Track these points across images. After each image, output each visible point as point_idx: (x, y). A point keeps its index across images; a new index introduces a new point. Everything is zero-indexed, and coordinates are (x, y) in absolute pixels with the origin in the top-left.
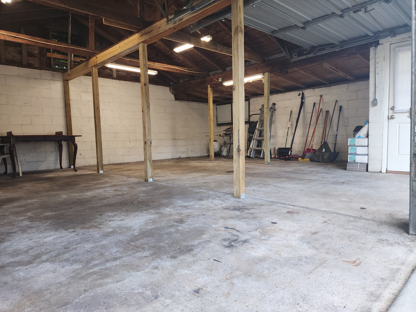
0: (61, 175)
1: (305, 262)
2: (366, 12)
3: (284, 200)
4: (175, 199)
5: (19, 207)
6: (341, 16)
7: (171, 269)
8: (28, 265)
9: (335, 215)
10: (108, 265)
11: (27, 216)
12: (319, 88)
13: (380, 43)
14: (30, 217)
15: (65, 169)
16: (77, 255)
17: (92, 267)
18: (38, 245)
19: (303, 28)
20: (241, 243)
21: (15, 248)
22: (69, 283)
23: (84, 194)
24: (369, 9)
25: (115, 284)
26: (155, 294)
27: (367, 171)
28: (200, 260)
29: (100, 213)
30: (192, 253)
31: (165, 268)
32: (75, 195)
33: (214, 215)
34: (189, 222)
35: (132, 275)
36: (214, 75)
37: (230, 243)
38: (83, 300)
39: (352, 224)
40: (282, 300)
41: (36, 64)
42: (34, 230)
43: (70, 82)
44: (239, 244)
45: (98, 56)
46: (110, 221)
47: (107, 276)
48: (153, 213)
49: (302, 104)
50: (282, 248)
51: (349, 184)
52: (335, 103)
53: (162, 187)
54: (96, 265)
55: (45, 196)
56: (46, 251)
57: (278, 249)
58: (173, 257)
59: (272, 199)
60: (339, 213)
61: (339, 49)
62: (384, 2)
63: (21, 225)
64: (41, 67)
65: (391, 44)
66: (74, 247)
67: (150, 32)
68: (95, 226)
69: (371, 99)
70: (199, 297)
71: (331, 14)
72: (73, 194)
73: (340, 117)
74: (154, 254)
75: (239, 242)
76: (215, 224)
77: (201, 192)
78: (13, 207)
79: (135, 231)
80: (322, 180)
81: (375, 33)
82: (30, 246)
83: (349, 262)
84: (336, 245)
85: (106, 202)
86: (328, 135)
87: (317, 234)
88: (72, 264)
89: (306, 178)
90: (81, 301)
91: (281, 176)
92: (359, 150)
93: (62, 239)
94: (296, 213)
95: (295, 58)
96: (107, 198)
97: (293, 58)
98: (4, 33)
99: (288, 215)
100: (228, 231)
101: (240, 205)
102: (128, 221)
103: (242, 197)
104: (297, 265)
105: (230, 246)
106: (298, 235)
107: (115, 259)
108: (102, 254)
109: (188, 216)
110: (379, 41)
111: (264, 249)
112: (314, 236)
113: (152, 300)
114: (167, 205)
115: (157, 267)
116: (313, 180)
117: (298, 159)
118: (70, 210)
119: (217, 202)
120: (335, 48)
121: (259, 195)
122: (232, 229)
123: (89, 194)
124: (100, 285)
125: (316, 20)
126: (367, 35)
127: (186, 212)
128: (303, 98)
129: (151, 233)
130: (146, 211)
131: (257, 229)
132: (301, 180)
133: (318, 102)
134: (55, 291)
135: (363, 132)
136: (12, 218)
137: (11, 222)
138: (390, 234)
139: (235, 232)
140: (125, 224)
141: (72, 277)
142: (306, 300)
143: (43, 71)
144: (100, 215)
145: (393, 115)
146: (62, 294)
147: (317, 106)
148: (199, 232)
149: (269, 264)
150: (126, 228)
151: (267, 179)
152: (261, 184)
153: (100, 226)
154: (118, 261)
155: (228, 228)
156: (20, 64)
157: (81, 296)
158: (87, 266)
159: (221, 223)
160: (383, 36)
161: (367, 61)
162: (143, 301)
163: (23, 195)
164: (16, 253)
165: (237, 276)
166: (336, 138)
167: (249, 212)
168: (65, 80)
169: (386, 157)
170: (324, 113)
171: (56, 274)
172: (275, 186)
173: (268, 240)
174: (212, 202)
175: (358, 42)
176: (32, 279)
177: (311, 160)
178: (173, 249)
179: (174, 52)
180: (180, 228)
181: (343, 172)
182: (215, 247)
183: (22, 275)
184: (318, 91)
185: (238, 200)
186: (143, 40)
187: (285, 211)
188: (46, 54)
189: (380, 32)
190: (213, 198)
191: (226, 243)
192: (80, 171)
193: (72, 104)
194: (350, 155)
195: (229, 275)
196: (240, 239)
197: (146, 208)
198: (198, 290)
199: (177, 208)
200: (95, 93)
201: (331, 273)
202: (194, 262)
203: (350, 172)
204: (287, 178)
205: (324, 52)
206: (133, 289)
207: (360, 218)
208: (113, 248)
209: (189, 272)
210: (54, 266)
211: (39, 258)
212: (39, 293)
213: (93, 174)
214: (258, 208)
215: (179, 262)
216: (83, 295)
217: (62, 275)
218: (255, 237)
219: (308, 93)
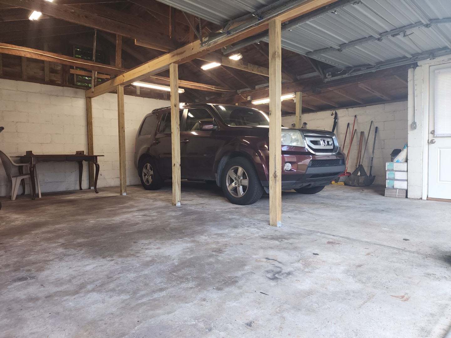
0: (83, 197)
1: (353, 296)
2: (404, 36)
3: (323, 229)
4: (208, 226)
5: (49, 232)
6: (379, 39)
7: (219, 301)
8: (75, 295)
9: (378, 246)
10: (156, 296)
11: (59, 242)
12: (353, 108)
13: (419, 65)
14: (63, 244)
15: (85, 190)
16: (122, 285)
17: (139, 297)
18: (80, 274)
19: (339, 50)
20: (285, 275)
21: (57, 276)
22: (121, 314)
23: (112, 219)
24: (408, 33)
25: (166, 315)
26: (208, 326)
27: (407, 197)
28: (247, 292)
29: (135, 241)
30: (237, 284)
31: (213, 300)
32: (104, 220)
33: (252, 245)
34: (228, 252)
35: (181, 307)
36: (242, 93)
37: (274, 275)
38: (138, 331)
39: (397, 256)
40: (335, 334)
41: (58, 81)
42: (71, 258)
43: (93, 100)
44: (283, 276)
45: (125, 74)
46: (147, 249)
47: (156, 307)
48: (189, 241)
49: (335, 124)
50: (327, 281)
51: (388, 212)
52: (370, 124)
53: (192, 212)
54: (143, 296)
55: (72, 221)
56: (90, 280)
57: (323, 282)
58: (219, 289)
59: (310, 228)
60: (381, 244)
61: (375, 70)
62: (423, 27)
63: (56, 252)
64: (63, 83)
65: (430, 66)
66: (117, 276)
67: (182, 53)
68: (132, 255)
69: (410, 122)
70: (252, 330)
71: (369, 37)
72: (101, 219)
73: (376, 139)
74: (199, 285)
75: (283, 274)
76: (255, 255)
77: (234, 218)
78: (43, 233)
79: (175, 261)
80: (360, 207)
81: (413, 55)
82: (72, 275)
83: (397, 297)
84: (382, 279)
85: (136, 228)
86: (363, 157)
87: (362, 266)
88: (119, 294)
89: (343, 205)
90: (137, 332)
91: (315, 201)
92: (398, 175)
93: (103, 268)
94: (337, 244)
95: (329, 78)
96: (138, 223)
97: (326, 78)
98: (31, 51)
99: (329, 246)
100: (270, 262)
101: (278, 234)
102: (165, 249)
103: (278, 226)
104: (345, 299)
105: (274, 279)
106: (342, 268)
107: (161, 290)
108: (146, 285)
109: (226, 245)
110: (418, 63)
111: (309, 282)
112: (359, 269)
113: (206, 333)
114: (202, 233)
115: (205, 299)
116: (350, 206)
117: (331, 183)
118: (103, 237)
119: (253, 230)
120: (371, 69)
121: (296, 223)
122: (273, 260)
123: (117, 219)
124: (153, 316)
125: (353, 43)
126: (405, 57)
127: (222, 240)
128: (336, 118)
129: (192, 263)
130: (181, 239)
131: (299, 261)
132: (337, 206)
133: (353, 122)
134: (109, 322)
135: (401, 156)
136: (45, 245)
137: (45, 249)
138: (436, 268)
139: (277, 264)
140: (162, 253)
141: (122, 307)
142: (359, 335)
143: (65, 88)
144: (135, 242)
145: (434, 140)
146: (117, 325)
147: (351, 126)
148: (241, 263)
149: (317, 298)
150: (165, 257)
151: (301, 205)
152: (296, 210)
153: (138, 255)
154: (165, 292)
155: (270, 259)
156: (42, 81)
157: (136, 327)
158: (134, 296)
159: (261, 254)
160: (422, 58)
161: (405, 83)
162: (198, 333)
163: (49, 220)
164: (59, 282)
165: (287, 309)
166: (372, 161)
167: (288, 242)
168: (88, 97)
169: (427, 183)
170: (359, 134)
171: (106, 304)
172: (311, 213)
173: (312, 273)
174: (247, 230)
175: (396, 64)
176: (84, 309)
177: (346, 184)
178: (217, 280)
179: (202, 69)
180: (220, 258)
181: (381, 197)
182: (259, 278)
183: (72, 306)
184: (352, 111)
185: (274, 227)
186: (174, 60)
187: (325, 241)
188: (69, 71)
189: (418, 54)
190: (247, 225)
191: (270, 275)
192: (101, 192)
193: (94, 122)
194: (388, 181)
195: (278, 309)
196: (283, 271)
197: (181, 235)
198: (250, 323)
199: (212, 236)
200: (120, 112)
201: (381, 308)
202: (241, 294)
203: (388, 198)
204: (322, 204)
205: (360, 73)
206: (186, 321)
207: (404, 250)
208: (156, 278)
209: (238, 305)
210: (101, 296)
211: (84, 288)
212: (93, 323)
213: (116, 196)
214: (297, 237)
215: (226, 294)
216: (138, 326)
217: (112, 305)
218: (299, 269)
219: (341, 113)
